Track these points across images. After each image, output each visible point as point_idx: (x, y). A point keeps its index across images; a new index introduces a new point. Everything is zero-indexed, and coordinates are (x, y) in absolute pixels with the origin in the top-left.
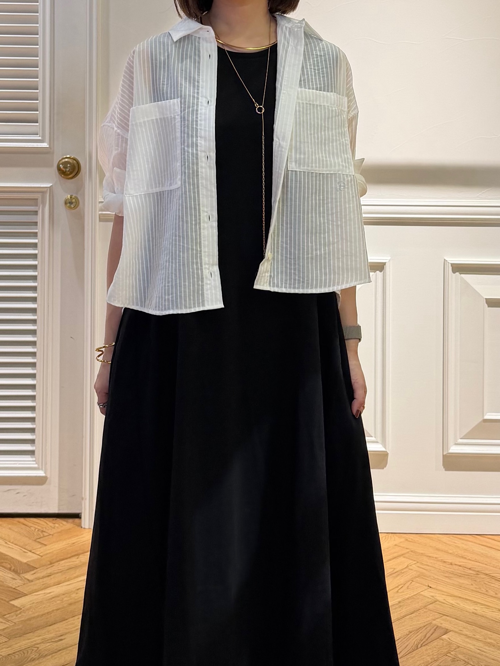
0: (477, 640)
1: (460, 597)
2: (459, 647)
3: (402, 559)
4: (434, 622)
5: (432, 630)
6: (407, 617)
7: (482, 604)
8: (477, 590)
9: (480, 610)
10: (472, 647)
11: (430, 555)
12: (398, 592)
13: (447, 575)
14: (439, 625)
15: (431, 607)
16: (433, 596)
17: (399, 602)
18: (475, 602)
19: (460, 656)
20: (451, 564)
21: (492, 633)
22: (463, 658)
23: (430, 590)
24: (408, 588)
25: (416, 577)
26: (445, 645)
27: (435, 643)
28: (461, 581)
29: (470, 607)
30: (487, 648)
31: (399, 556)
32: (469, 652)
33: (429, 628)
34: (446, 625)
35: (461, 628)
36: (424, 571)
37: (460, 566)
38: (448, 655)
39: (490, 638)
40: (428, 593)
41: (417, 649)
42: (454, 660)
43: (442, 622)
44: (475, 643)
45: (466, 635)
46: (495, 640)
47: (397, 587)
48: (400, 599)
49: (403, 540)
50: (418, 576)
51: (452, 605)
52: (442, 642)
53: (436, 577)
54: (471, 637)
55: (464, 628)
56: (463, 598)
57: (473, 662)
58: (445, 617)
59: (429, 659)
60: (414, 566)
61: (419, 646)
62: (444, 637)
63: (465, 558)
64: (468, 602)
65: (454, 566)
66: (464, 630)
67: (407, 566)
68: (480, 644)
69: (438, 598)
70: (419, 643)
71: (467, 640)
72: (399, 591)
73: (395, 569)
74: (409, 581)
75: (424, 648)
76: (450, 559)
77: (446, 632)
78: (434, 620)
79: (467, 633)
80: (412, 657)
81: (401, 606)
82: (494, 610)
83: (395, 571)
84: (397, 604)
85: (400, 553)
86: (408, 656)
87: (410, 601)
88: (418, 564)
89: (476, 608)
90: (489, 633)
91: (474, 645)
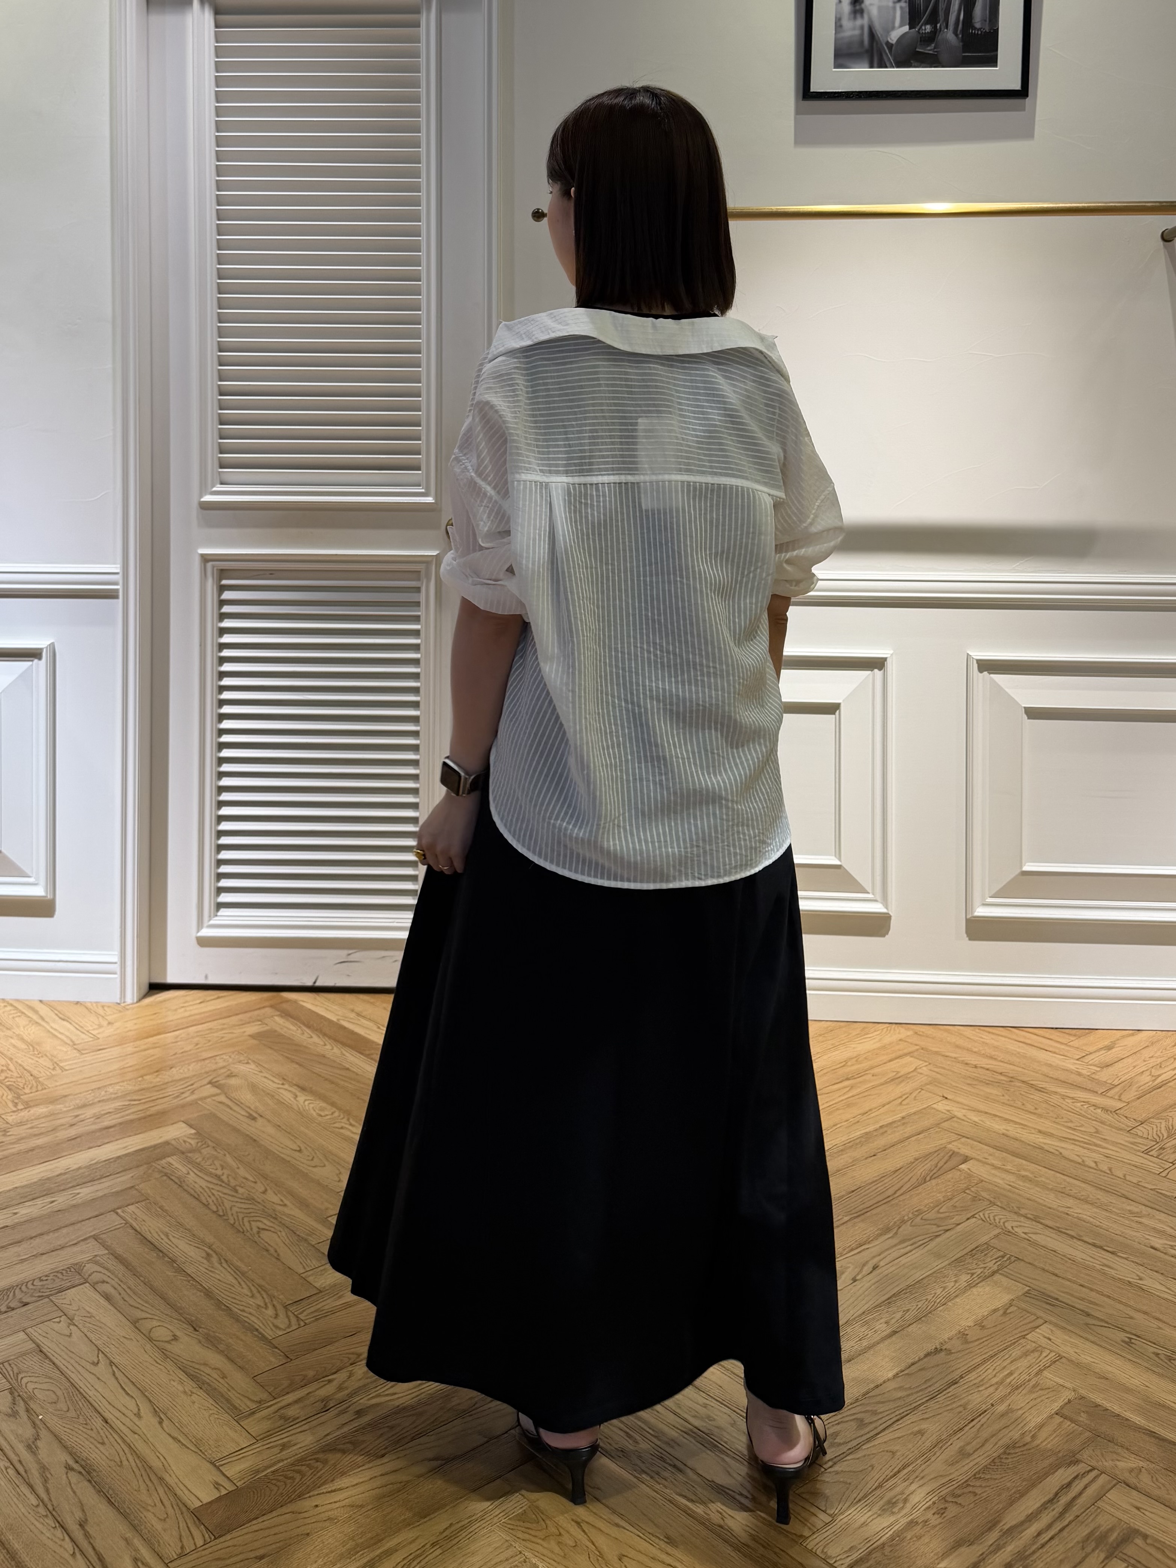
0: (1007, 1171)
1: (986, 1113)
2: (982, 1181)
3: (908, 1059)
4: (950, 1146)
5: (946, 1158)
6: (913, 1139)
7: (1016, 1123)
8: (1012, 1103)
9: (1012, 1130)
10: (1001, 1182)
11: (947, 1054)
12: (901, 1103)
13: (969, 1082)
14: (956, 1150)
15: (945, 1125)
16: (948, 1111)
17: (903, 1118)
18: (1006, 1120)
19: (984, 1194)
20: (976, 1067)
21: (1028, 1164)
22: (988, 1197)
23: (945, 1102)
24: (915, 1099)
25: (927, 1084)
26: (962, 1178)
27: (949, 1175)
28: (988, 1090)
29: (999, 1127)
30: (1021, 1183)
31: (906, 1055)
32: (996, 1188)
33: (942, 1155)
34: (965, 1151)
35: (986, 1155)
36: (939, 1076)
37: (988, 1069)
38: (967, 1191)
39: (1025, 1170)
40: (942, 1106)
41: (925, 1182)
42: (974, 1199)
43: (960, 1146)
44: (1004, 1175)
45: (992, 1165)
46: (1032, 1173)
47: (901, 1097)
48: (904, 1114)
49: (910, 1033)
50: (930, 1083)
51: (975, 1124)
52: (959, 1173)
53: (954, 1084)
54: (999, 1168)
55: (990, 1155)
56: (990, 1114)
57: (1001, 1202)
58: (963, 1140)
59: (940, 1197)
60: (924, 1068)
61: (928, 1179)
62: (963, 1166)
63: (995, 1059)
64: (997, 1119)
65: (980, 1070)
66: (990, 1157)
67: (916, 1069)
68: (1011, 1178)
69: (956, 1113)
70: (928, 1175)
71: (993, 1172)
72: (904, 1103)
73: (898, 1072)
74: (917, 1089)
75: (934, 1182)
76: (973, 1060)
77: (966, 1159)
78: (950, 1143)
79: (995, 1162)
80: (918, 1194)
81: (904, 1124)
82: (1033, 1131)
83: (899, 1075)
84: (899, 1121)
85: (905, 1051)
86: (912, 1193)
87: (917, 1117)
88: (931, 1067)
89: (1009, 1128)
90: (1024, 1162)
91: (1003, 1179)
